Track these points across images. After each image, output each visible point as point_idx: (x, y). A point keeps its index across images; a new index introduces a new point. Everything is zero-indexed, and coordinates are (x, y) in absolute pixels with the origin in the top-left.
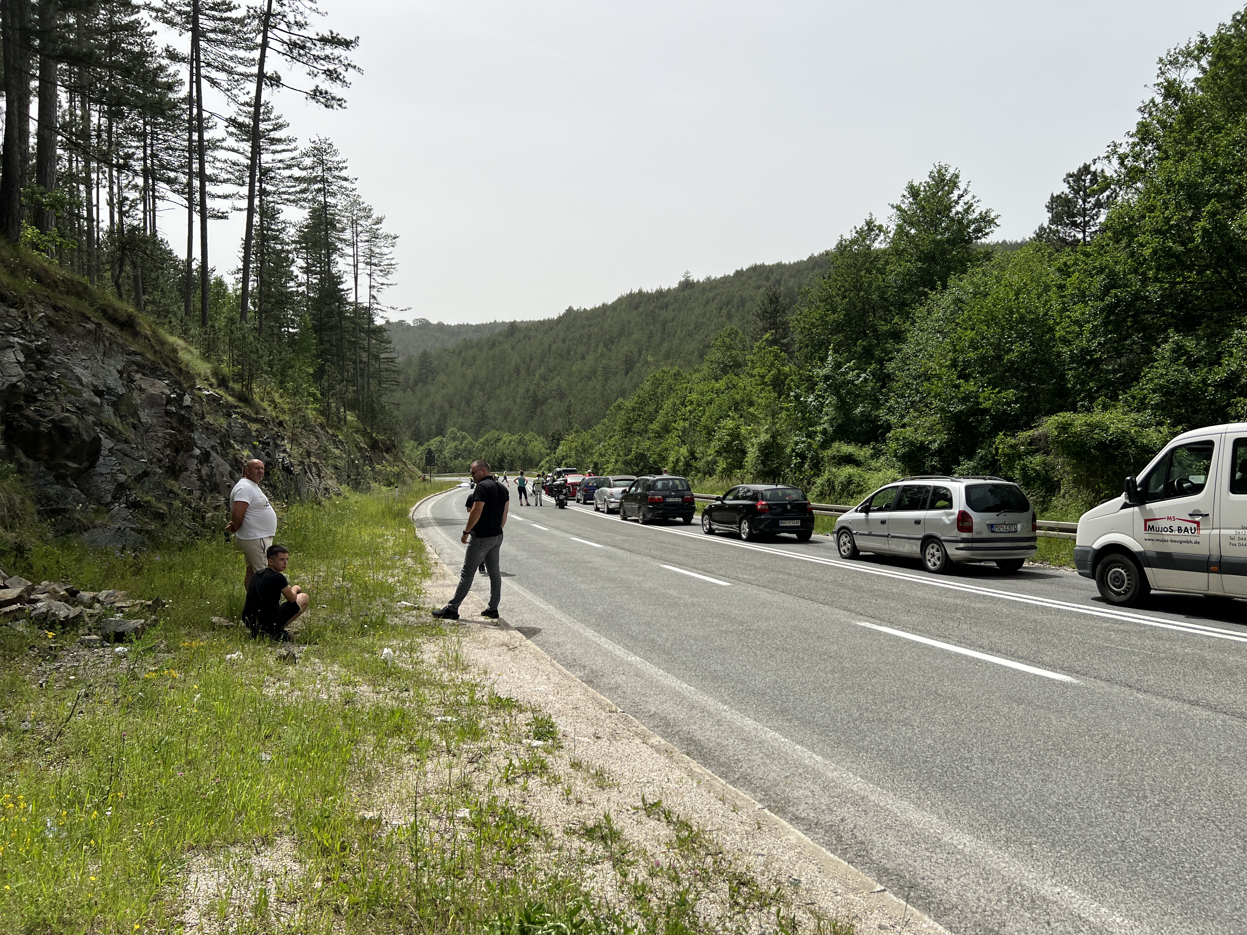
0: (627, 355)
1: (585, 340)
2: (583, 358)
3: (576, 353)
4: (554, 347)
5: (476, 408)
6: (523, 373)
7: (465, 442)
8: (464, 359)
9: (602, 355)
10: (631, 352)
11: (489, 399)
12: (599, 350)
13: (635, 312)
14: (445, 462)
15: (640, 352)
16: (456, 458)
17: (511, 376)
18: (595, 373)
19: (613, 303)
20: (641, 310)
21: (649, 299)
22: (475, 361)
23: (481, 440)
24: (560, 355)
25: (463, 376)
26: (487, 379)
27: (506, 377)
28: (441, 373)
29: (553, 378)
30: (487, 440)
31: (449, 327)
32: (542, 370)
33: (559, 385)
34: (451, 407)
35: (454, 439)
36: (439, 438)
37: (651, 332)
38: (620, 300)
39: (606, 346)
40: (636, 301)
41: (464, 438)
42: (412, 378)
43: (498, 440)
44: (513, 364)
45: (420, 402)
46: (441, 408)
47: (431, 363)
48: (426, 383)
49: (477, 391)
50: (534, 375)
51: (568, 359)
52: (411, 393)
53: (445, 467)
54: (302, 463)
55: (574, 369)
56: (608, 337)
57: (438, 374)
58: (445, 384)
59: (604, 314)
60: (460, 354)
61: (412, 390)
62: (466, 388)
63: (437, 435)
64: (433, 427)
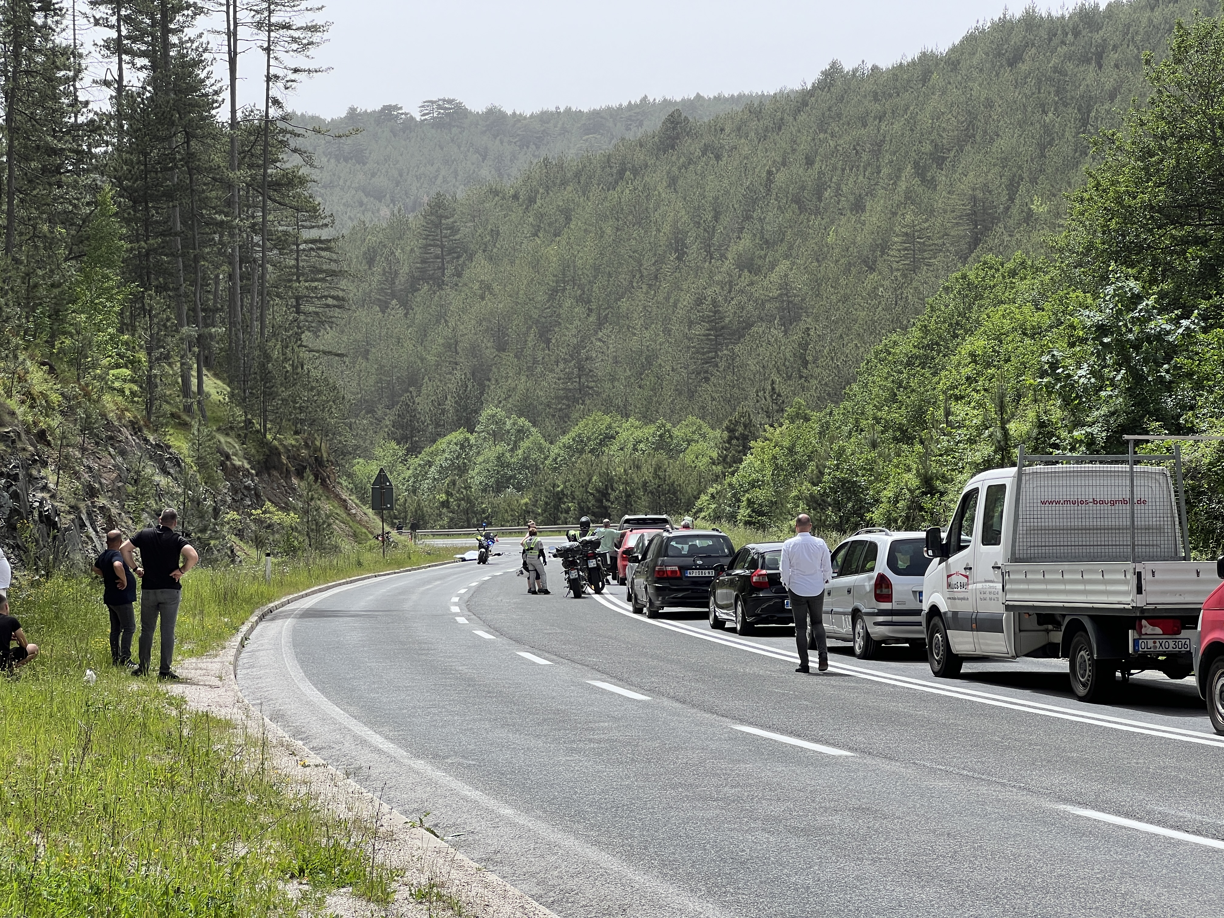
0: (974, 198)
1: (865, 157)
2: (858, 207)
3: (838, 192)
4: (780, 178)
5: (563, 352)
6: (694, 251)
7: (525, 444)
8: (540, 216)
9: (909, 197)
10: (986, 188)
11: (600, 325)
12: (903, 185)
13: (1007, 74)
14: (468, 500)
15: (1013, 187)
16: (499, 487)
17: (660, 261)
18: (884, 248)
19: (954, 49)
20: (1023, 67)
21: (1052, 34)
22: (568, 219)
23: (565, 439)
24: (797, 200)
25: (536, 264)
26: (597, 269)
27: (648, 263)
28: (479, 255)
29: (772, 267)
30: (579, 440)
31: (517, 118)
32: (745, 243)
33: (785, 286)
34: (501, 347)
35: (497, 436)
36: (457, 436)
37: (1047, 129)
38: (971, 40)
39: (920, 171)
40: (1015, 40)
41: (521, 433)
42: (404, 270)
43: (608, 438)
44: (667, 228)
45: (423, 335)
46: (474, 350)
47: (454, 230)
48: (441, 285)
49: (568, 303)
50: (723, 257)
51: (817, 212)
52: (401, 312)
53: (466, 512)
54: (74, 509)
55: (831, 239)
56: (927, 147)
57: (471, 258)
58: (489, 287)
59: (925, 79)
60: (532, 200)
61: (405, 304)
62: (541, 297)
63: (456, 426)
64: (449, 404)
